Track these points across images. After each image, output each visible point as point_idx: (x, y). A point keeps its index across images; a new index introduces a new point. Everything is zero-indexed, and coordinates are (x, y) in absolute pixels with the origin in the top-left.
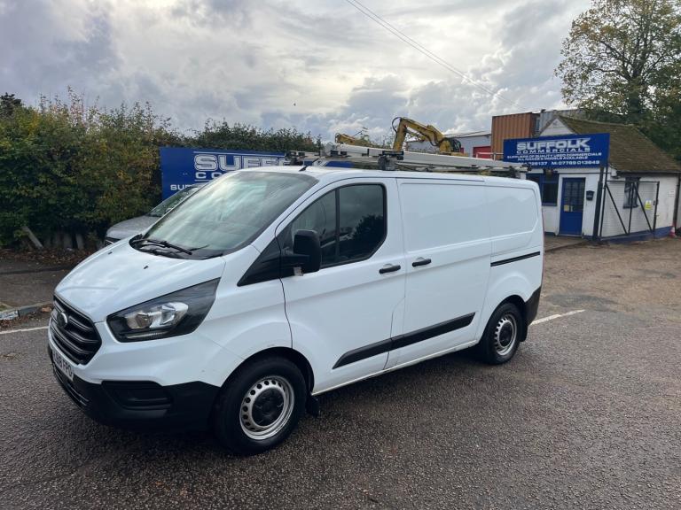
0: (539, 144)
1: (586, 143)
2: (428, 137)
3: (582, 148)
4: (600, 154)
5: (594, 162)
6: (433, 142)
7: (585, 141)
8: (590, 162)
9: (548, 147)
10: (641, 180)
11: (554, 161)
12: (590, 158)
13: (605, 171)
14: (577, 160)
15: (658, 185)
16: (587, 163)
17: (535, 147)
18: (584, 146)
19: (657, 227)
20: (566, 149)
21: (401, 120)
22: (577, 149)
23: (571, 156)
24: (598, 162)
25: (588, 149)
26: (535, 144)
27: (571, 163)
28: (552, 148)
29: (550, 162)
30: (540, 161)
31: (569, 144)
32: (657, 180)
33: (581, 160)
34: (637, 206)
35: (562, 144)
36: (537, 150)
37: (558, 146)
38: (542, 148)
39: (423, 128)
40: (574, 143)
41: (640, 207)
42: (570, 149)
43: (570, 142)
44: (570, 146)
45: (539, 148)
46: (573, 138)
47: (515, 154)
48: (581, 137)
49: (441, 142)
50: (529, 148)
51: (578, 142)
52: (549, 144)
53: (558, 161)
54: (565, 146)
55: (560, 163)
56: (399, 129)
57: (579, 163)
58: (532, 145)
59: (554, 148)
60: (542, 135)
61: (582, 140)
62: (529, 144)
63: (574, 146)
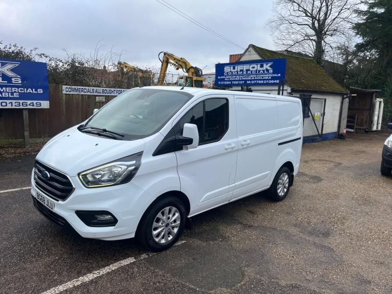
0: (239, 67)
1: (270, 66)
2: (181, 66)
3: (267, 70)
4: (279, 75)
5: (275, 81)
6: (184, 69)
7: (269, 65)
8: (272, 82)
9: (245, 70)
10: (312, 97)
11: (249, 80)
12: (273, 78)
13: (281, 89)
14: (264, 80)
15: (325, 101)
16: (270, 82)
17: (236, 70)
18: (269, 68)
19: (324, 132)
20: (256, 71)
21: (165, 54)
22: (264, 71)
23: (260, 77)
24: (278, 81)
25: (271, 71)
26: (236, 67)
27: (260, 82)
28: (247, 70)
29: (246, 81)
30: (240, 80)
31: (257, 67)
32: (324, 97)
33: (267, 80)
34: (309, 117)
35: (253, 67)
36: (237, 72)
37: (251, 69)
38: (241, 71)
39: (178, 60)
40: (262, 66)
41: (311, 117)
42: (259, 71)
43: (259, 66)
44: (259, 69)
45: (239, 70)
46: (261, 62)
47: (223, 75)
48: (267, 61)
49: (189, 69)
50: (232, 70)
51: (265, 65)
52: (245, 67)
53: (251, 80)
54: (255, 69)
55: (253, 82)
56: (163, 60)
57: (265, 82)
58: (234, 68)
59: (249, 70)
60: (241, 60)
61: (267, 64)
62: (232, 68)
63: (262, 69)
